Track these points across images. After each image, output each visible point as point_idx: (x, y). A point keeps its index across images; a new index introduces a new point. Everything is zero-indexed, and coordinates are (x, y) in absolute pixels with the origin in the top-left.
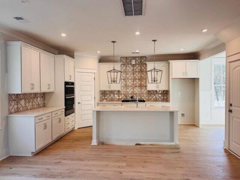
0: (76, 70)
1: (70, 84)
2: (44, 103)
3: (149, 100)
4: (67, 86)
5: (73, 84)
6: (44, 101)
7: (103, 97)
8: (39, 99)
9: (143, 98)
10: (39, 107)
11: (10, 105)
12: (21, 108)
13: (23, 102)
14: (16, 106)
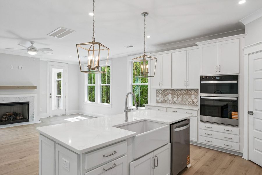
12: (168, 101)
13: (169, 96)
14: (162, 99)
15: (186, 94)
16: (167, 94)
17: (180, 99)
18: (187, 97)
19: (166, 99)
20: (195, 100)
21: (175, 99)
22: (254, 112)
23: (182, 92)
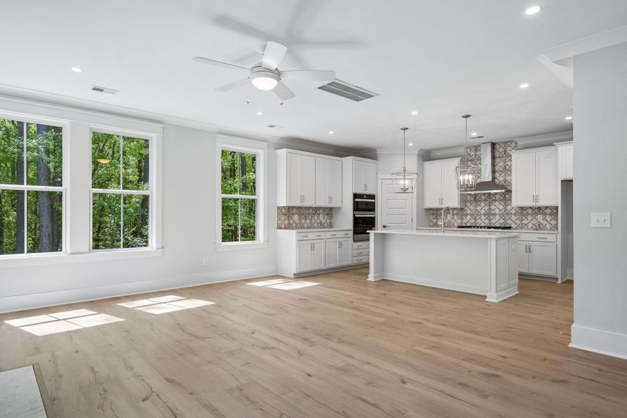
0: (380, 176)
1: (365, 197)
2: (330, 222)
3: (521, 227)
4: (356, 200)
5: (373, 197)
6: (331, 219)
7: (435, 221)
8: (321, 216)
9: (509, 222)
10: (321, 226)
11: (279, 219)
12: (294, 225)
13: (296, 218)
14: (286, 222)
15: (314, 214)
16: (293, 214)
17: (308, 221)
18: (316, 217)
19: (291, 221)
20: (323, 221)
21: (303, 221)
22: (387, 225)
23: (311, 211)
